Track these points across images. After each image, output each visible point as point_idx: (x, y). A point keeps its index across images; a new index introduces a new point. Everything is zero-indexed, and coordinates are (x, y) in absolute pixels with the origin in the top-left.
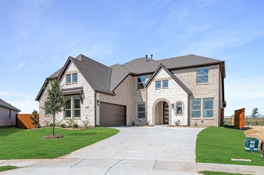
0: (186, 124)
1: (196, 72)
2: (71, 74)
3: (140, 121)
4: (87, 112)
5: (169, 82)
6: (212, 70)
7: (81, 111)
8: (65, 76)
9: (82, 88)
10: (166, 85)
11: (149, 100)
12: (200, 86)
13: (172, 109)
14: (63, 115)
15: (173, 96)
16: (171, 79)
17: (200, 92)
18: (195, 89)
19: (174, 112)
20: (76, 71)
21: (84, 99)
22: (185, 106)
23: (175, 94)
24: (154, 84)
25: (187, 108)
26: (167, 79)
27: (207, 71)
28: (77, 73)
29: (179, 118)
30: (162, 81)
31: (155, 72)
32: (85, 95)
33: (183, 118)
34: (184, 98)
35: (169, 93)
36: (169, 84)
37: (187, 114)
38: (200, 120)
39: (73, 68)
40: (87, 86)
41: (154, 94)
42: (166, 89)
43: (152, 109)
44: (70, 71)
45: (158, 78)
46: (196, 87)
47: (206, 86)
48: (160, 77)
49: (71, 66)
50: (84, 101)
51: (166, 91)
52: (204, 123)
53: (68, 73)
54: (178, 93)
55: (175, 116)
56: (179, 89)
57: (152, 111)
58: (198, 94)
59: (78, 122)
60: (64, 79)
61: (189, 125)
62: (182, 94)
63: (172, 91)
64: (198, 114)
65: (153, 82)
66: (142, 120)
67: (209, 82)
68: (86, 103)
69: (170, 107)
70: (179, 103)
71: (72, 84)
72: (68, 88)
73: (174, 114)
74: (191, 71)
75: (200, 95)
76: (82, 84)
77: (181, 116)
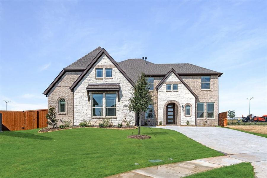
0: (194, 124)
1: (200, 80)
2: (103, 68)
3: (149, 121)
4: (125, 110)
5: (178, 86)
6: (213, 80)
7: (117, 109)
8: (95, 69)
9: (119, 85)
10: (176, 88)
11: (160, 101)
12: (204, 91)
13: (182, 111)
14: (91, 114)
15: (182, 99)
16: (180, 83)
17: (204, 97)
18: (200, 94)
19: (183, 113)
20: (110, 65)
21: (122, 97)
22: (193, 108)
23: (184, 97)
24: (165, 87)
25: (195, 110)
26: (177, 83)
27: (209, 80)
28: (112, 68)
29: (188, 118)
30: (172, 84)
31: (166, 75)
32: (123, 92)
33: (192, 119)
34: (192, 101)
35: (179, 95)
36: (178, 88)
37: (195, 115)
38: (204, 121)
39: (106, 61)
40: (126, 83)
41: (164, 95)
42: (175, 91)
43: (163, 110)
44: (102, 64)
45: (169, 81)
46: (200, 92)
47: (208, 92)
48: (171, 81)
49: (102, 59)
50: (122, 99)
51: (176, 93)
52: (208, 123)
53: (99, 66)
54: (186, 96)
55: (185, 116)
56: (188, 93)
57: (163, 111)
58: (203, 98)
59: (113, 121)
60: (92, 72)
61: (196, 125)
62: (190, 98)
63: (182, 94)
64: (202, 116)
65: (164, 85)
66: (151, 120)
67: (210, 89)
68: (124, 101)
69: (180, 108)
70: (188, 105)
71: (104, 79)
72: (98, 83)
73: (183, 115)
74: (197, 78)
75: (204, 99)
76: (118, 80)
77: (190, 116)
